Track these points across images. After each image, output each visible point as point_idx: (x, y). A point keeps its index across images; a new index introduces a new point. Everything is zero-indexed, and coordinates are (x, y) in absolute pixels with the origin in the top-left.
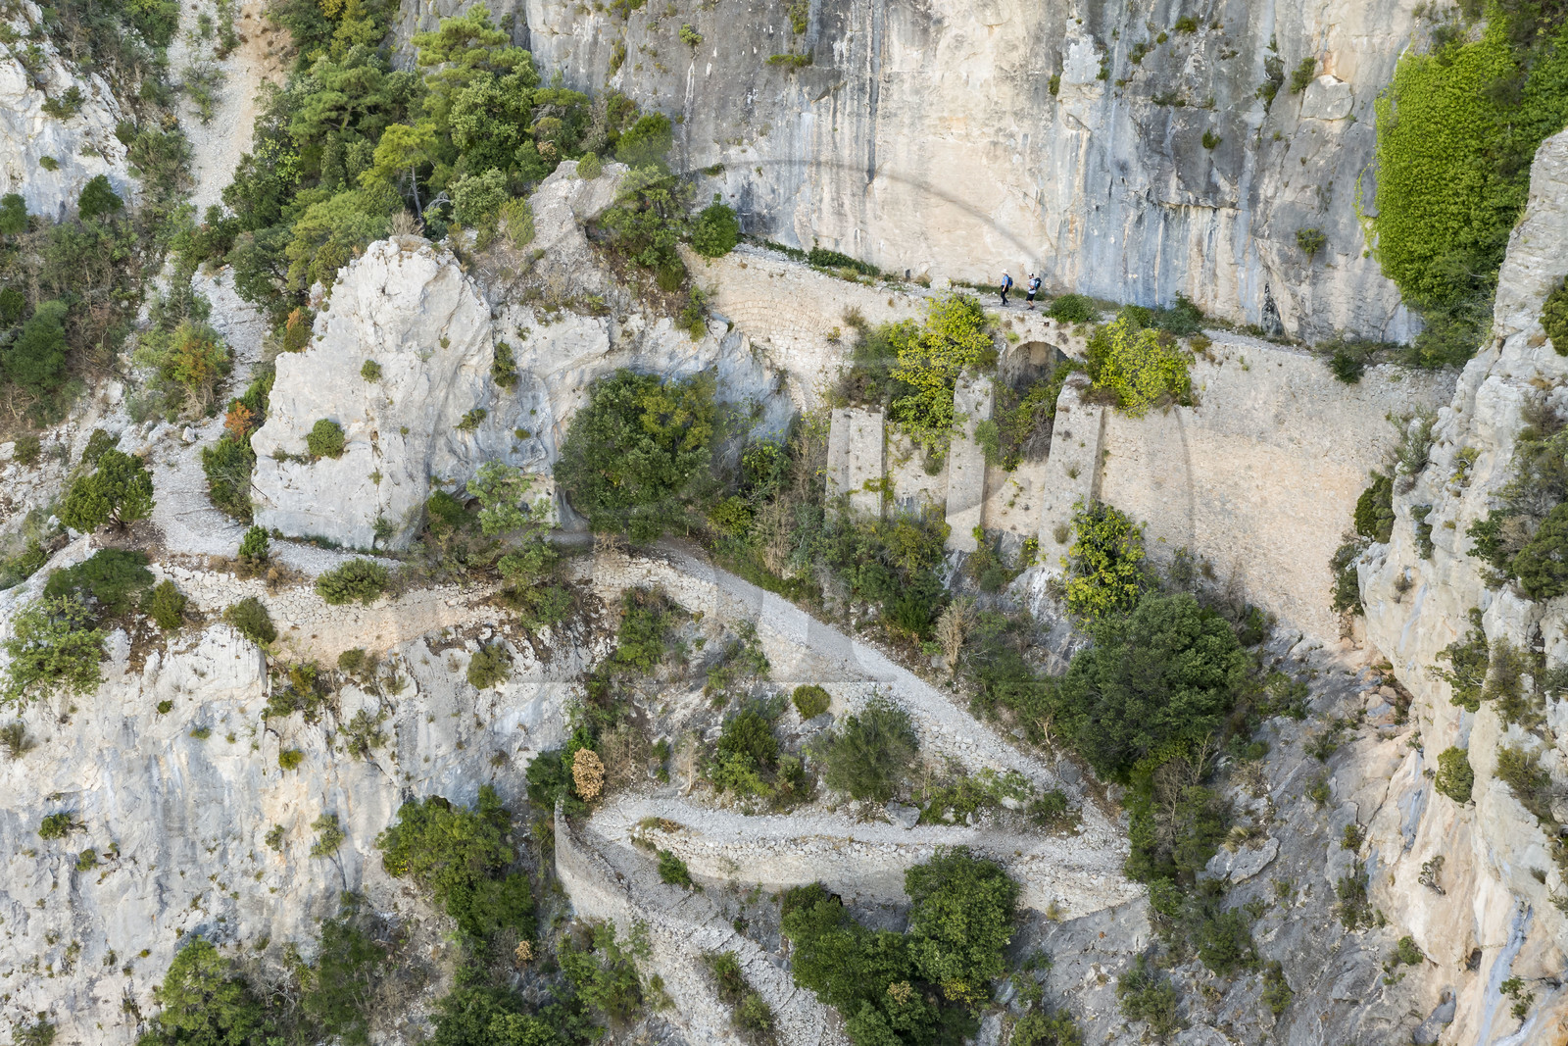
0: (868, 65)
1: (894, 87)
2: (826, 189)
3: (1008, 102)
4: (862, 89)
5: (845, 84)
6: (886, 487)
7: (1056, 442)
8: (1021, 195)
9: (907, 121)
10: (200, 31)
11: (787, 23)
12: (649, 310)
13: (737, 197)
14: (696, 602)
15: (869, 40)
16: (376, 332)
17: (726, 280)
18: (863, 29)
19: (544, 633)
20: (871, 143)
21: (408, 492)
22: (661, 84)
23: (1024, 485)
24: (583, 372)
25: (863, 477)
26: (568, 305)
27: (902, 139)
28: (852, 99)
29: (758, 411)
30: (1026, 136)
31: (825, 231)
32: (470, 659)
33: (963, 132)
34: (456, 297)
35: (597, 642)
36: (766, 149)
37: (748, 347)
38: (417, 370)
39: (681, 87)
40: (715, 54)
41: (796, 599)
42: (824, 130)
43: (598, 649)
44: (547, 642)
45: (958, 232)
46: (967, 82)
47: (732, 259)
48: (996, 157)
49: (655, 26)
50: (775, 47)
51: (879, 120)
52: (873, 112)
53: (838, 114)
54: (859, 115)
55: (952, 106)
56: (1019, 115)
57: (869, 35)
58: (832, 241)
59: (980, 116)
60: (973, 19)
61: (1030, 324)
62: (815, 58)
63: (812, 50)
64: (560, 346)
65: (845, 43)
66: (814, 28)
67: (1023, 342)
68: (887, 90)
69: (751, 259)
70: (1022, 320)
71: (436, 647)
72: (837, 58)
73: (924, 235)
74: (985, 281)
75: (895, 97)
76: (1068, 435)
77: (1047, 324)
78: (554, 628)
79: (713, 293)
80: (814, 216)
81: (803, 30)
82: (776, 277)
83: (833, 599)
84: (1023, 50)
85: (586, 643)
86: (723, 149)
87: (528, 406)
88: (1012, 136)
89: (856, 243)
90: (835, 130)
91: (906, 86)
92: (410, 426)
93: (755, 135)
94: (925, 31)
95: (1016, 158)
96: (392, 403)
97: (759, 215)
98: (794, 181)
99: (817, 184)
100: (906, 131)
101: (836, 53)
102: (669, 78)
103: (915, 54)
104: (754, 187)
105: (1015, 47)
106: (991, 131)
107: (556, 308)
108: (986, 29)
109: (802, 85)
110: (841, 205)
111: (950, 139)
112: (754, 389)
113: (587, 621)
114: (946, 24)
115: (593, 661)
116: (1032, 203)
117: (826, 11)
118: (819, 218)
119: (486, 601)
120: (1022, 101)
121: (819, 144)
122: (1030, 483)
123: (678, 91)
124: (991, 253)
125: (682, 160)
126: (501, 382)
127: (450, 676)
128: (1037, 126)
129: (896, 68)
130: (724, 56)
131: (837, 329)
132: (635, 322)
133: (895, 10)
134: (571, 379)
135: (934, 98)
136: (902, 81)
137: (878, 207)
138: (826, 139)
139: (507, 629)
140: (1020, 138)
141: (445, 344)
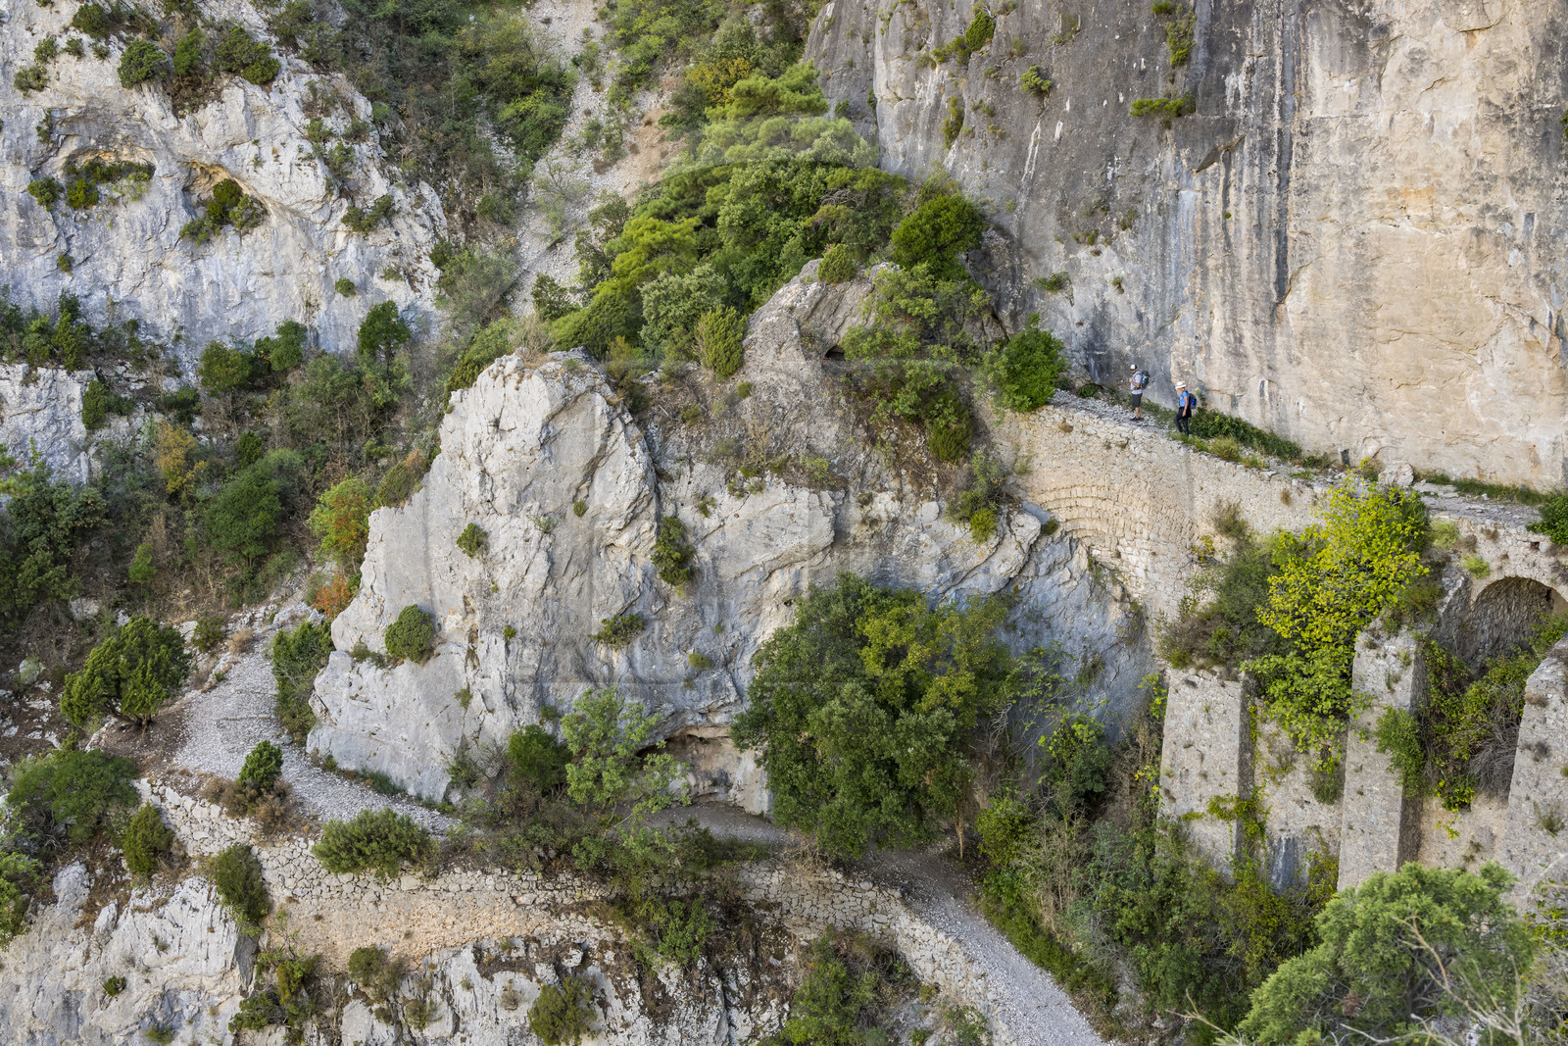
0: (1276, 107)
1: (1315, 142)
2: (1217, 313)
3: (1501, 159)
4: (1266, 148)
5: (1242, 140)
6: (1248, 812)
7: (1522, 760)
8: (1526, 322)
9: (1336, 198)
10: (584, 141)
11: (1166, 53)
12: (908, 488)
13: (1087, 325)
14: (929, 967)
15: (1278, 67)
16: (482, 483)
17: (1043, 453)
18: (1269, 51)
19: (669, 975)
20: (1281, 237)
21: (503, 724)
22: (994, 155)
23: (1484, 841)
24: (798, 574)
25: (1210, 790)
26: (780, 470)
27: (1328, 229)
28: (1252, 164)
29: (1093, 671)
30: (1530, 217)
31: (1215, 383)
32: (538, 994)
33: (1426, 214)
34: (598, 442)
35: (765, 1005)
36: (1130, 249)
37: (1084, 564)
38: (533, 543)
39: (1019, 158)
40: (1068, 107)
41: (1075, 989)
42: (1211, 217)
43: (765, 1016)
44: (671, 990)
45: (1424, 386)
46: (1431, 129)
47: (1052, 416)
48: (1481, 256)
49: (995, 74)
50: (1149, 89)
51: (1293, 198)
52: (1284, 183)
53: (1232, 191)
54: (1261, 190)
55: (1408, 170)
56: (1518, 182)
57: (1278, 60)
58: (1227, 399)
59: (1455, 185)
60: (1440, 23)
61: (1506, 543)
62: (1199, 102)
63: (1195, 91)
64: (760, 529)
65: (1243, 76)
66: (1200, 55)
67: (1495, 577)
68: (1304, 147)
69: (1078, 418)
70: (1493, 536)
71: (488, 965)
72: (1230, 101)
73: (1366, 392)
74: (1473, 475)
75: (1317, 159)
76: (1543, 750)
77: (1535, 546)
78: (688, 969)
79: (1025, 471)
80: (1200, 357)
81: (1184, 60)
82: (1115, 449)
83: (1131, 999)
84: (1524, 70)
85: (747, 1005)
86: (1069, 250)
87: (712, 617)
88: (1507, 218)
89: (1262, 403)
90: (1227, 216)
91: (1334, 140)
92: (519, 626)
93: (1114, 228)
94: (1361, 46)
95: (1514, 256)
96: (496, 589)
97: (1119, 353)
98: (1169, 300)
99: (1203, 307)
100: (1334, 214)
101: (1228, 92)
102: (1006, 147)
103: (1346, 86)
104: (1111, 309)
105: (1511, 66)
106: (1472, 210)
107: (759, 473)
108: (1463, 38)
109: (1179, 148)
110: (1239, 340)
111: (1407, 228)
112: (1090, 632)
113: (755, 968)
114: (1396, 34)
115: (754, 1035)
116: (1544, 335)
117: (1217, 28)
118: (1207, 360)
119: (582, 907)
120: (1524, 158)
121: (1205, 239)
122: (1493, 837)
123: (1013, 165)
124: (1479, 424)
125: (1013, 269)
126: (670, 576)
127: (502, 1014)
128: (1548, 199)
129: (1318, 112)
130: (1079, 109)
131: (1206, 538)
132: (884, 504)
133: (1316, 16)
134: (779, 582)
135: (1378, 157)
136: (1327, 131)
137: (1294, 343)
138: (1215, 231)
139: (610, 955)
140: (1520, 222)
141: (581, 510)
